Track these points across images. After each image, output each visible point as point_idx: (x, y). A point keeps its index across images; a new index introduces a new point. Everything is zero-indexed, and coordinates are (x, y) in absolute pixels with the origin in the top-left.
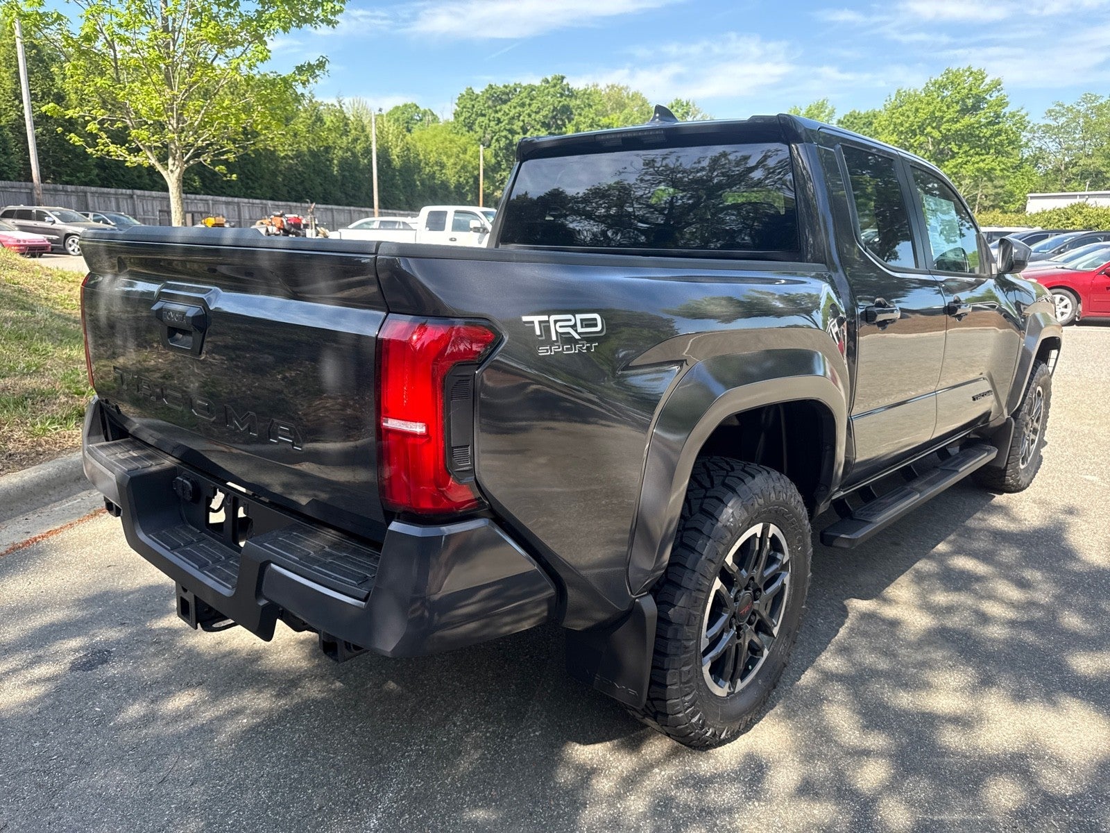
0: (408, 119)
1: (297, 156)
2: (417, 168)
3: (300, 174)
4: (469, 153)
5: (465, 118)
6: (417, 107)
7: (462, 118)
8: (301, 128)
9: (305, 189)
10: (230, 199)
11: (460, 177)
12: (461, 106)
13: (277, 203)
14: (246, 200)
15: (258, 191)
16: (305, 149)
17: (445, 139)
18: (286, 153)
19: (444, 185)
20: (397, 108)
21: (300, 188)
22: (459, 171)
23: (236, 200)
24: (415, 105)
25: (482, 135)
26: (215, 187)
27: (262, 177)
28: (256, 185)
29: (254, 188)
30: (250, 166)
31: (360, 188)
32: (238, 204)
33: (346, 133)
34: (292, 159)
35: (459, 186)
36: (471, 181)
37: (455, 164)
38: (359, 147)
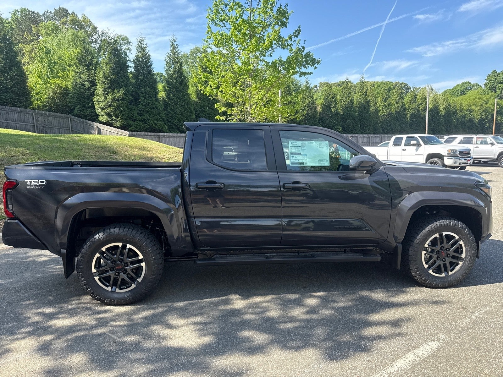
0: (463, 90)
1: (389, 115)
2: (455, 113)
3: (389, 122)
4: (490, 103)
5: (490, 86)
6: (470, 83)
7: (489, 86)
8: (393, 102)
9: (391, 128)
10: (354, 135)
11: (482, 115)
12: (489, 80)
13: (375, 135)
14: (361, 135)
15: (367, 131)
16: (393, 111)
17: (476, 98)
18: (384, 113)
19: (471, 121)
20: (458, 85)
21: (389, 128)
22: (482, 112)
23: (356, 135)
24: (469, 82)
25: (500, 93)
26: (349, 131)
27: (370, 125)
28: (367, 128)
29: (366, 130)
30: (365, 121)
31: (420, 126)
32: (357, 137)
33: (415, 102)
34: (386, 116)
35: (481, 120)
36: (490, 117)
37: (480, 109)
38: (421, 108)
